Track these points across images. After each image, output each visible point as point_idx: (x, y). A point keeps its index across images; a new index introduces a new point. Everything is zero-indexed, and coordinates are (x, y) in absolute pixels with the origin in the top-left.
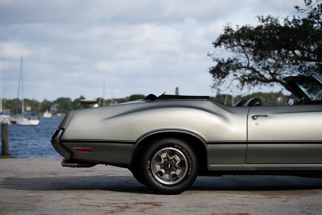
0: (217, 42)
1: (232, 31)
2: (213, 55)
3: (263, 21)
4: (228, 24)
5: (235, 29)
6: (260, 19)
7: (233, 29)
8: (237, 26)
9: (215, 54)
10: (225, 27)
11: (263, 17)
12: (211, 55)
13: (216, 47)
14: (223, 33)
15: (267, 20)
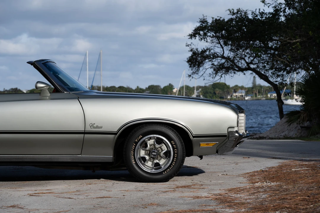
0: (193, 34)
1: (207, 23)
2: (191, 45)
3: (234, 14)
4: (204, 17)
5: (210, 21)
6: (231, 12)
7: (208, 21)
8: (213, 18)
9: (192, 45)
10: (201, 19)
11: (233, 10)
12: (189, 46)
13: (191, 38)
14: (198, 25)
15: (237, 13)
